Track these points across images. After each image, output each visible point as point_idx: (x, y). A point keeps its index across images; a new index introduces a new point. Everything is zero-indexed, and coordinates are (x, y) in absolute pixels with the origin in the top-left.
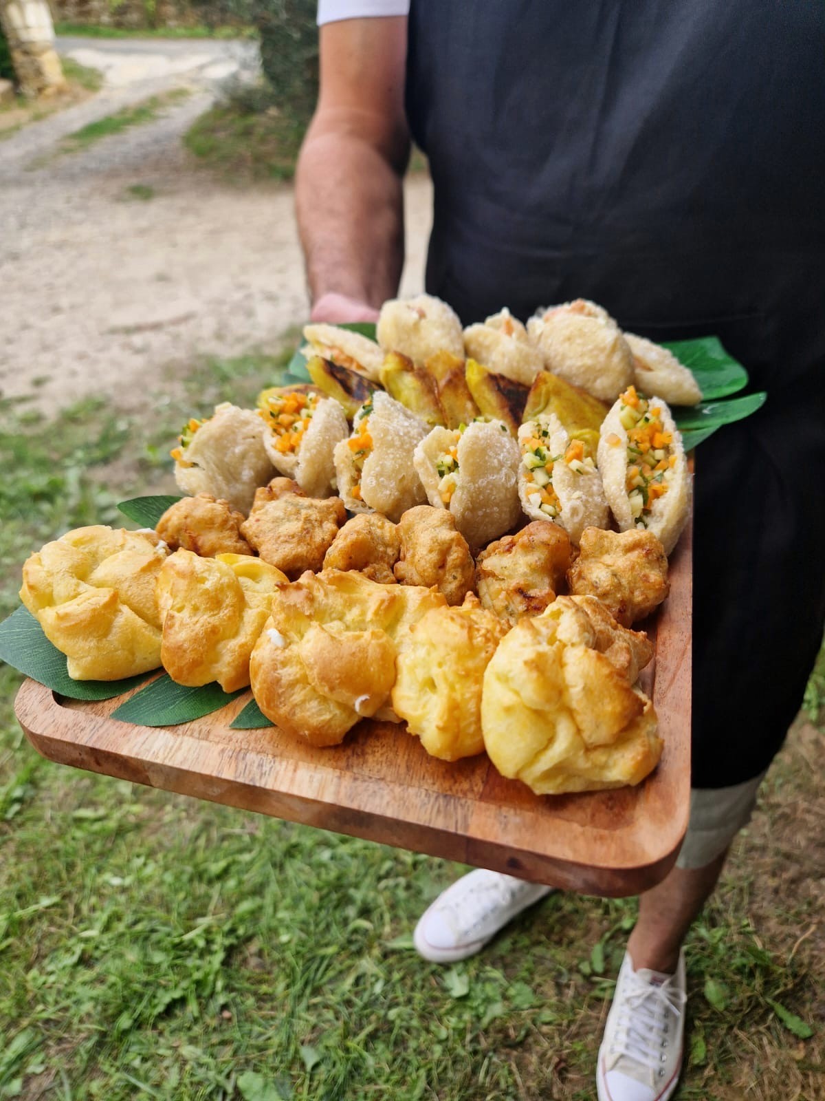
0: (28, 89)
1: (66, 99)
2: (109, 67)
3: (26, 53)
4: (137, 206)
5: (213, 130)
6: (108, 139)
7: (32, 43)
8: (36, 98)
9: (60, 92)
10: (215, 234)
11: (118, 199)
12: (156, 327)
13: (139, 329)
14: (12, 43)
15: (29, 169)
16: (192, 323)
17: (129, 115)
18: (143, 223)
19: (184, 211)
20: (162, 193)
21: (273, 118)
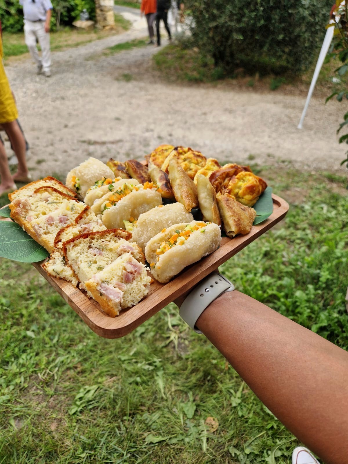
0: (99, 26)
1: (114, 32)
2: (135, 21)
3: (102, 10)
4: (123, 83)
5: (167, 54)
6: (123, 52)
7: (105, 6)
8: (102, 30)
9: (112, 29)
10: (150, 101)
11: (117, 79)
12: (103, 143)
13: (95, 143)
14: (97, 5)
15: (87, 60)
16: (120, 144)
17: (136, 43)
18: (122, 91)
19: (141, 89)
20: (135, 79)
21: (195, 52)
